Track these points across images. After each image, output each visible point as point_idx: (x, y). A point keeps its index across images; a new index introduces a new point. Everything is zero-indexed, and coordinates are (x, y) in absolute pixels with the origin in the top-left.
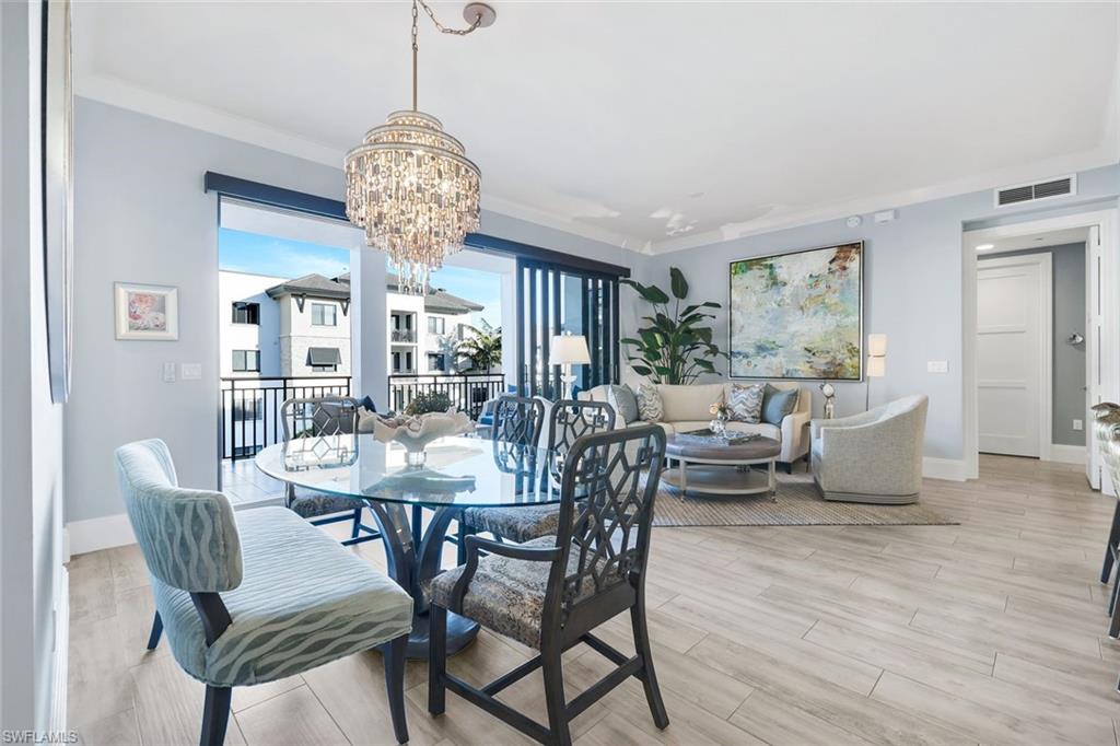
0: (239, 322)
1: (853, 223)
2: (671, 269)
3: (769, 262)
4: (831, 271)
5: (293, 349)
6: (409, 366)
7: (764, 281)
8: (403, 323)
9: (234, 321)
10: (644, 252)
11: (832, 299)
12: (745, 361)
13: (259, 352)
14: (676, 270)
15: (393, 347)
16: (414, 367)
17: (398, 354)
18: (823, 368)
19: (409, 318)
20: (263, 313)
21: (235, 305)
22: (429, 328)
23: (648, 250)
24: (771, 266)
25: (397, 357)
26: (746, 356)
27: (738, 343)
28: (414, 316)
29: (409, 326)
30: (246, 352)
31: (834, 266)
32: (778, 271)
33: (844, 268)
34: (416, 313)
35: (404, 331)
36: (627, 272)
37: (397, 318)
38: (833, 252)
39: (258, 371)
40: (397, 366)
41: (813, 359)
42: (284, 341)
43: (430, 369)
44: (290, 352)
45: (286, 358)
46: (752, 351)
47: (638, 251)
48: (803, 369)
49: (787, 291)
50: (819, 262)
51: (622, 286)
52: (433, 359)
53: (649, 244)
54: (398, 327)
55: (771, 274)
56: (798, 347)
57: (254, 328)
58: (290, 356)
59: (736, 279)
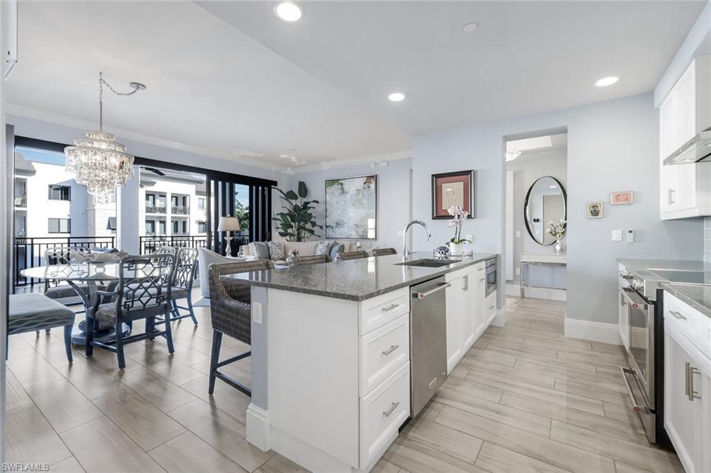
0: (54, 199)
1: (372, 166)
2: (300, 182)
3: (341, 182)
4: (364, 188)
5: (96, 218)
6: (184, 230)
7: (339, 191)
8: (180, 201)
9: (50, 198)
10: (287, 172)
11: (365, 201)
12: (332, 230)
13: (70, 219)
14: (303, 183)
15: (172, 218)
16: (188, 231)
17: (177, 222)
18: (361, 234)
19: (184, 198)
20: (73, 193)
21: (51, 186)
22: (199, 205)
23: (289, 171)
24: (342, 184)
25: (176, 224)
26: (332, 228)
27: (330, 221)
28: (188, 197)
29: (184, 204)
30: (59, 220)
31: (366, 186)
32: (344, 186)
33: (369, 187)
34: (189, 195)
35: (181, 207)
36: (275, 183)
37: (177, 198)
38: (365, 179)
39: (70, 233)
40: (176, 230)
41: (358, 230)
42: (90, 213)
43: (199, 232)
44: (94, 220)
45: (91, 224)
46: (334, 225)
47: (283, 172)
48: (354, 235)
49: (348, 196)
50: (359, 183)
51: (273, 191)
52: (202, 226)
53: (289, 169)
54: (177, 204)
55: (342, 187)
56: (352, 224)
57: (66, 203)
58: (94, 223)
59: (328, 188)
